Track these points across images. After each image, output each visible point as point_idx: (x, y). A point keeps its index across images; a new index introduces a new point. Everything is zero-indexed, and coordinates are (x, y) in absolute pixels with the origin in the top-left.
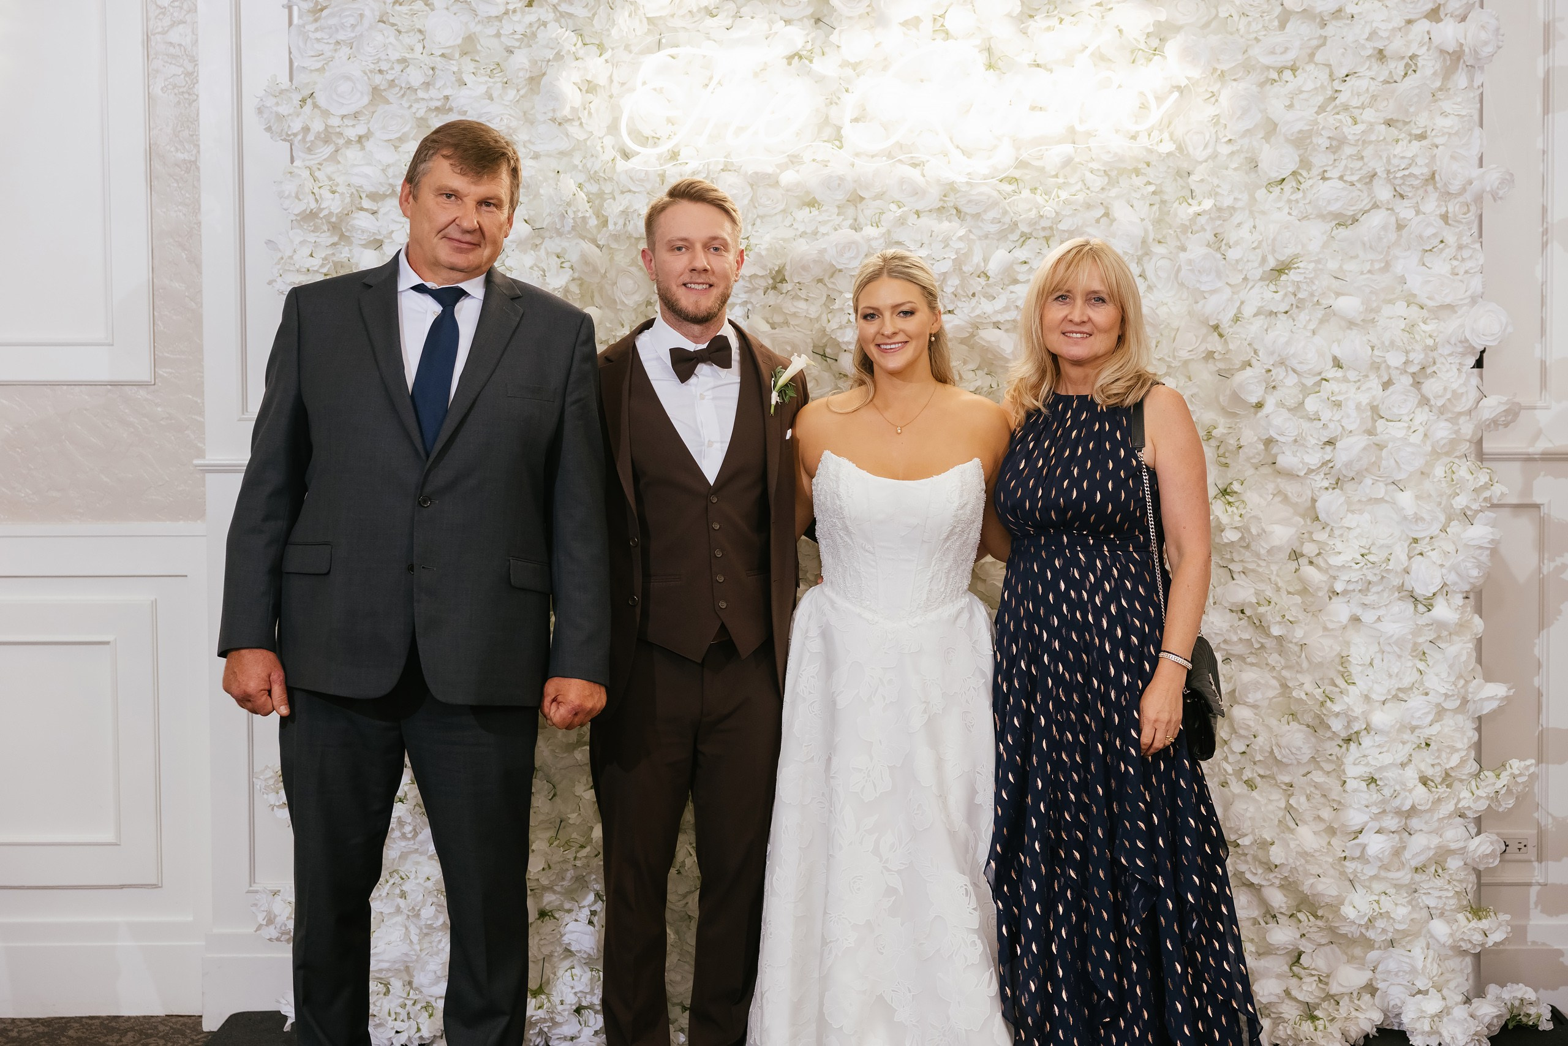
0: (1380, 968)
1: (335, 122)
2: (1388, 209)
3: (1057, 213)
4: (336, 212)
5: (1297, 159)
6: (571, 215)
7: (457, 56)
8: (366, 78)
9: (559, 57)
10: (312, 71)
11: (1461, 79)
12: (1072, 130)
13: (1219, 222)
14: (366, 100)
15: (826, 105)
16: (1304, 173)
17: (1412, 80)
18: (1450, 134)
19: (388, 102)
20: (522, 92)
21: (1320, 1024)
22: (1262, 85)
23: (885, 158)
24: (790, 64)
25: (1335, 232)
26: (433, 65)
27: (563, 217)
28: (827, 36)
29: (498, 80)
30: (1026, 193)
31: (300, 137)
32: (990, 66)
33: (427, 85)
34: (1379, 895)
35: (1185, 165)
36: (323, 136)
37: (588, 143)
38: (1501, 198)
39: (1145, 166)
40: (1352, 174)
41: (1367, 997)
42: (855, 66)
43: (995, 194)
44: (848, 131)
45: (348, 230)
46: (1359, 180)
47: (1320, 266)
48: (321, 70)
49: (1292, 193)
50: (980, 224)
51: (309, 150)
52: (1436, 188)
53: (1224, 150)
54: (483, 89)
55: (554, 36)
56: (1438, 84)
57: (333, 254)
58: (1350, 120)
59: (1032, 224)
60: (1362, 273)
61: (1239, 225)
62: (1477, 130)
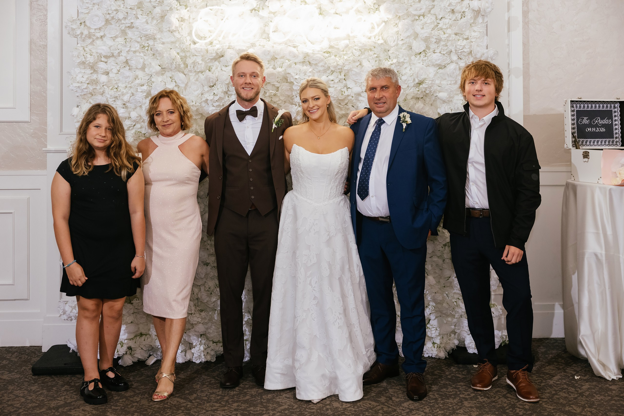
0: (457, 324)
1: (92, 31)
2: (456, 63)
3: (343, 64)
4: (92, 62)
5: (425, 46)
6: (175, 64)
7: (136, 9)
8: (103, 16)
9: (171, 9)
10: (85, 14)
11: (480, 20)
12: (348, 36)
13: (398, 67)
14: (103, 23)
15: (264, 27)
16: (428, 51)
17: (463, 19)
18: (476, 38)
19: (111, 24)
20: (158, 21)
21: (436, 345)
22: (413, 21)
23: (284, 45)
24: (251, 12)
25: (438, 71)
26: (127, 12)
27: (171, 64)
28: (264, 3)
29: (150, 17)
30: (333, 57)
31: (80, 36)
32: (320, 14)
33: (125, 18)
34: (456, 299)
35: (387, 48)
36: (88, 36)
37: (181, 39)
38: (494, 60)
39: (374, 48)
40: (444, 51)
41: (453, 335)
42: (274, 13)
43: (322, 57)
44: (272, 35)
45: (96, 68)
46: (446, 53)
47: (433, 82)
48: (88, 13)
49: (423, 58)
50: (317, 67)
51: (84, 41)
52: (472, 56)
53: (401, 43)
54: (145, 20)
55: (169, 2)
56: (472, 21)
57: (90, 77)
58: (443, 33)
59: (335, 67)
60: (448, 85)
61: (406, 68)
62: (486, 37)
